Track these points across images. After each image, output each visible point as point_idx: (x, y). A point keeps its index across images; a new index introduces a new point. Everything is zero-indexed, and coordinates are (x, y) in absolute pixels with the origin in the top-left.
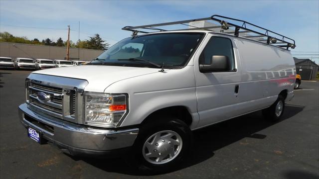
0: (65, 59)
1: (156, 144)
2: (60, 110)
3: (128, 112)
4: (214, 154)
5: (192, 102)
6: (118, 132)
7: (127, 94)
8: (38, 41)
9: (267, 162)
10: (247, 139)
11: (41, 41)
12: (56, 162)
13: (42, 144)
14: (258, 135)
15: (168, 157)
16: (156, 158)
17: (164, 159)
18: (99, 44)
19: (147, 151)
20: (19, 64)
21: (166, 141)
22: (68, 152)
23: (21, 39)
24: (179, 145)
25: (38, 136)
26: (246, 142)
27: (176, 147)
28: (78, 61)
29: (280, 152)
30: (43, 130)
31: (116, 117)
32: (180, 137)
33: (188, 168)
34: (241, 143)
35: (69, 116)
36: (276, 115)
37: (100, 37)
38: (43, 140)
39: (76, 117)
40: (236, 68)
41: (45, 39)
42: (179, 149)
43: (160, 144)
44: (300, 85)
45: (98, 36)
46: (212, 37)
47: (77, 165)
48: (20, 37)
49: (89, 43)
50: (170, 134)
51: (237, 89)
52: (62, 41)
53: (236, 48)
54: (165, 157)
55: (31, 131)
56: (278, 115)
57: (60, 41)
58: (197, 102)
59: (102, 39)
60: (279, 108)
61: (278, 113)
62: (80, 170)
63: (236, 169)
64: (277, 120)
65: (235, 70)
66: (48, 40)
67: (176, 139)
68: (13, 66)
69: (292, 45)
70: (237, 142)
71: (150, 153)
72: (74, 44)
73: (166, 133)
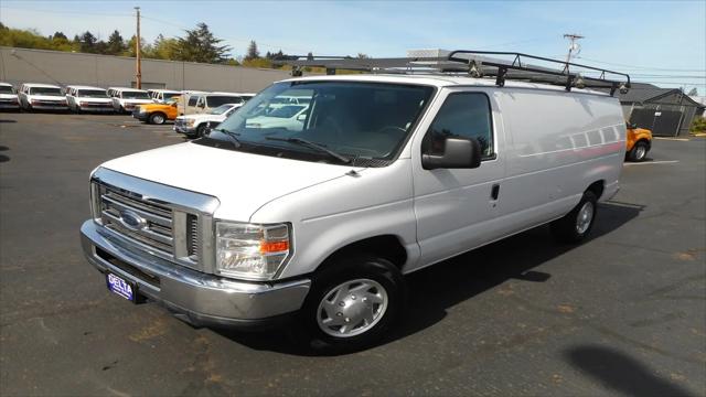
0: (133, 85)
1: (341, 304)
2: (169, 247)
3: (291, 253)
4: (445, 314)
5: (407, 225)
6: (276, 287)
7: (289, 224)
8: (65, 37)
9: (541, 329)
10: (512, 283)
11: (71, 38)
12: (162, 333)
13: (137, 303)
14: (534, 272)
15: (362, 324)
16: (340, 327)
17: (355, 328)
18: (208, 46)
19: (325, 316)
20: (31, 98)
21: (359, 298)
22: (188, 320)
23: (26, 34)
24: (382, 303)
25: (130, 290)
26: (511, 287)
27: (376, 306)
28: (162, 92)
29: (569, 310)
30: (138, 280)
31: (272, 263)
32: (383, 290)
33: (398, 342)
34: (501, 292)
35: (187, 259)
36: (576, 231)
37: (210, 30)
38: (139, 297)
39: (200, 260)
40: (496, 151)
41: (80, 34)
42: (381, 311)
43: (349, 303)
44: (649, 153)
45: (205, 27)
46: (450, 95)
47: (200, 336)
48: (23, 30)
49: (183, 44)
50: (365, 285)
51: (495, 192)
52: (120, 38)
53: (498, 110)
54: (357, 323)
55: (113, 280)
56: (581, 230)
57: (116, 38)
58: (415, 224)
59: (214, 37)
60: (585, 217)
61: (583, 225)
62: (206, 347)
63: (483, 342)
64: (578, 241)
65: (493, 156)
66: (88, 36)
67: (376, 293)
68: (17, 103)
69: (623, 87)
70: (493, 289)
71: (330, 319)
72: (150, 46)
73: (358, 284)
